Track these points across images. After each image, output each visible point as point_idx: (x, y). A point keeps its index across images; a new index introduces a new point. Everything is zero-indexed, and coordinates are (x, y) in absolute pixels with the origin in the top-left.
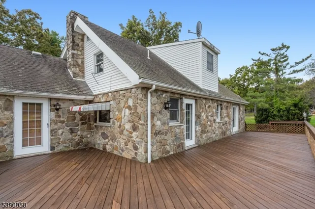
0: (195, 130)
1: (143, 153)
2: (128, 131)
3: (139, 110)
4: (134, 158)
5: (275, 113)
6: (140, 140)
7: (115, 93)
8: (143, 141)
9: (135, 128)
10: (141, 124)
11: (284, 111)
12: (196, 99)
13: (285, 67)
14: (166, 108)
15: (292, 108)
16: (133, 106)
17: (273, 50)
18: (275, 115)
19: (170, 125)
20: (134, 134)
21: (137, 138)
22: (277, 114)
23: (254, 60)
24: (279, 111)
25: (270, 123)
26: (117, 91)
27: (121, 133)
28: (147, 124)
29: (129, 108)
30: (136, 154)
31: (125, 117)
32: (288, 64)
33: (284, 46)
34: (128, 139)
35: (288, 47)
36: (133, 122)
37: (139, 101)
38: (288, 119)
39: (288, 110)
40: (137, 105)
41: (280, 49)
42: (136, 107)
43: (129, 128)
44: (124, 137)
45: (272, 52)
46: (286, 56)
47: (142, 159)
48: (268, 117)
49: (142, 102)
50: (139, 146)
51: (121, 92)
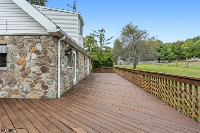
0: (76, 72)
1: (54, 91)
2: (35, 73)
3: (50, 54)
4: (43, 97)
5: (101, 63)
6: (50, 80)
7: (16, 37)
8: (54, 80)
9: (44, 70)
10: (53, 66)
11: (105, 62)
12: (76, 51)
13: (104, 40)
14: (66, 55)
15: (108, 61)
16: (42, 51)
17: (99, 31)
18: (101, 64)
19: (68, 68)
20: (43, 76)
21: (47, 78)
22: (102, 64)
23: (91, 34)
24: (103, 62)
25: (102, 68)
26: (19, 36)
27: (25, 75)
28: (58, 66)
29: (37, 52)
30: (45, 93)
31: (32, 61)
32: (105, 39)
33: (103, 30)
34: (34, 81)
35: (105, 31)
36: (41, 65)
37: (50, 47)
38: (107, 66)
39: (106, 62)
40: (48, 50)
41: (102, 31)
42: (45, 52)
43: (37, 70)
44: (29, 79)
45: (98, 32)
46: (104, 35)
47: (52, 96)
48: (98, 65)
49: (54, 48)
50: (49, 85)
51: (25, 37)
